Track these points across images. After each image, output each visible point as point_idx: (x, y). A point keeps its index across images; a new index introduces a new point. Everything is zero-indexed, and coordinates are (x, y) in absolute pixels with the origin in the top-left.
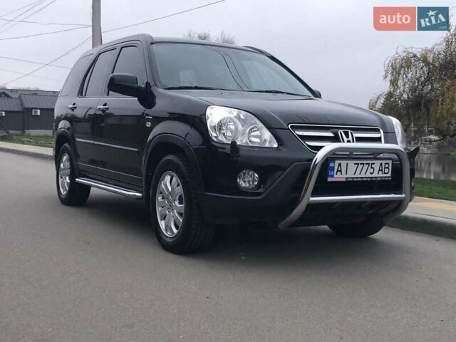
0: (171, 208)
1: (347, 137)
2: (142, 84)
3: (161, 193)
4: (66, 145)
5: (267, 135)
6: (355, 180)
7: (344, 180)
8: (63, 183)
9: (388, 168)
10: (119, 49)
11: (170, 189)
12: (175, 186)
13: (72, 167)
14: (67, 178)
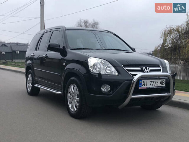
0: (74, 99)
1: (147, 70)
2: (61, 47)
3: (70, 93)
4: (30, 70)
5: (113, 69)
6: (150, 88)
7: (146, 88)
8: (29, 86)
9: (164, 82)
10: (52, 32)
11: (73, 91)
12: (76, 90)
13: (33, 80)
14: (31, 84)
